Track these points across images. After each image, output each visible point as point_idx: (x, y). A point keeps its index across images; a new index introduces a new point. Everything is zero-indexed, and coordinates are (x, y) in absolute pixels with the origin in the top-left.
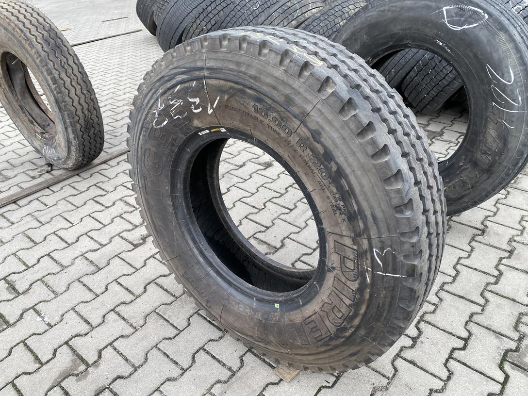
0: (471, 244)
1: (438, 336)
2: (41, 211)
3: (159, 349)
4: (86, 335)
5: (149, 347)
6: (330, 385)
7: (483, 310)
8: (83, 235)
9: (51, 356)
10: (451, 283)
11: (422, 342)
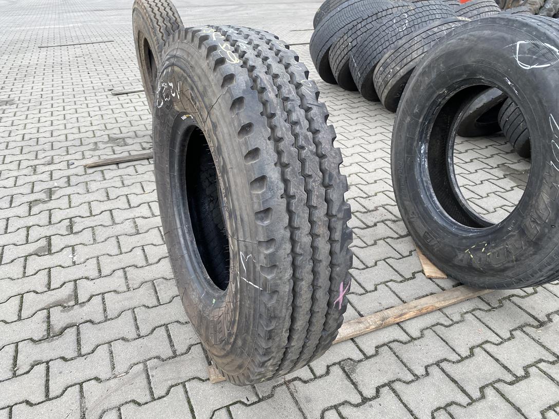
0: (513, 333)
1: (393, 407)
2: (130, 175)
3: (134, 312)
4: (92, 280)
5: (127, 307)
6: (248, 403)
7: (469, 404)
8: (145, 203)
9: (59, 286)
10: (454, 362)
11: (371, 406)
